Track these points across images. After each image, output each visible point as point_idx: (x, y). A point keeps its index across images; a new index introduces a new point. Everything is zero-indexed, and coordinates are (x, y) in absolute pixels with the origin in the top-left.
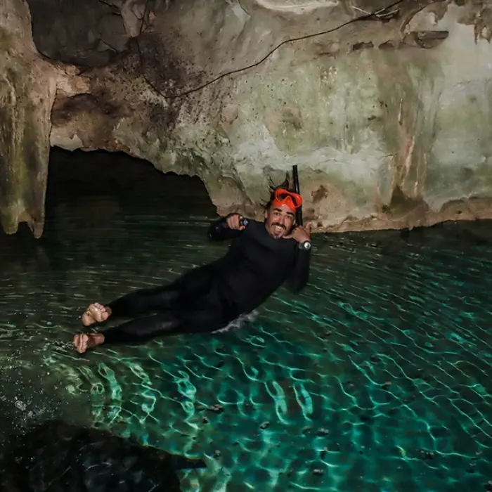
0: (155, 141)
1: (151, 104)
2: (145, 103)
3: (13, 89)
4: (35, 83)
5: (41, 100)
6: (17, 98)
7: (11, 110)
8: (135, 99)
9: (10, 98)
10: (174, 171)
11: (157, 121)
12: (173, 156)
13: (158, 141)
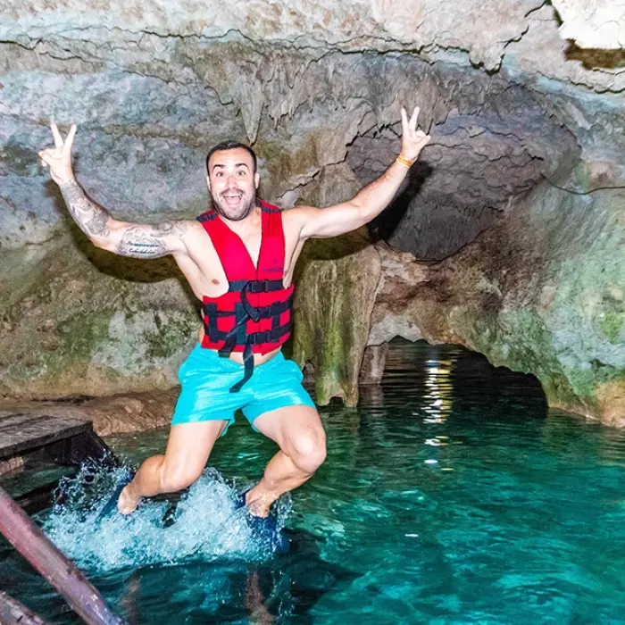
0: (485, 331)
1: (488, 293)
2: (482, 292)
3: (335, 267)
4: (356, 262)
5: (359, 278)
6: (339, 275)
7: (330, 285)
8: (472, 289)
9: (331, 274)
10: (507, 366)
11: (488, 310)
12: (505, 349)
13: (488, 330)
